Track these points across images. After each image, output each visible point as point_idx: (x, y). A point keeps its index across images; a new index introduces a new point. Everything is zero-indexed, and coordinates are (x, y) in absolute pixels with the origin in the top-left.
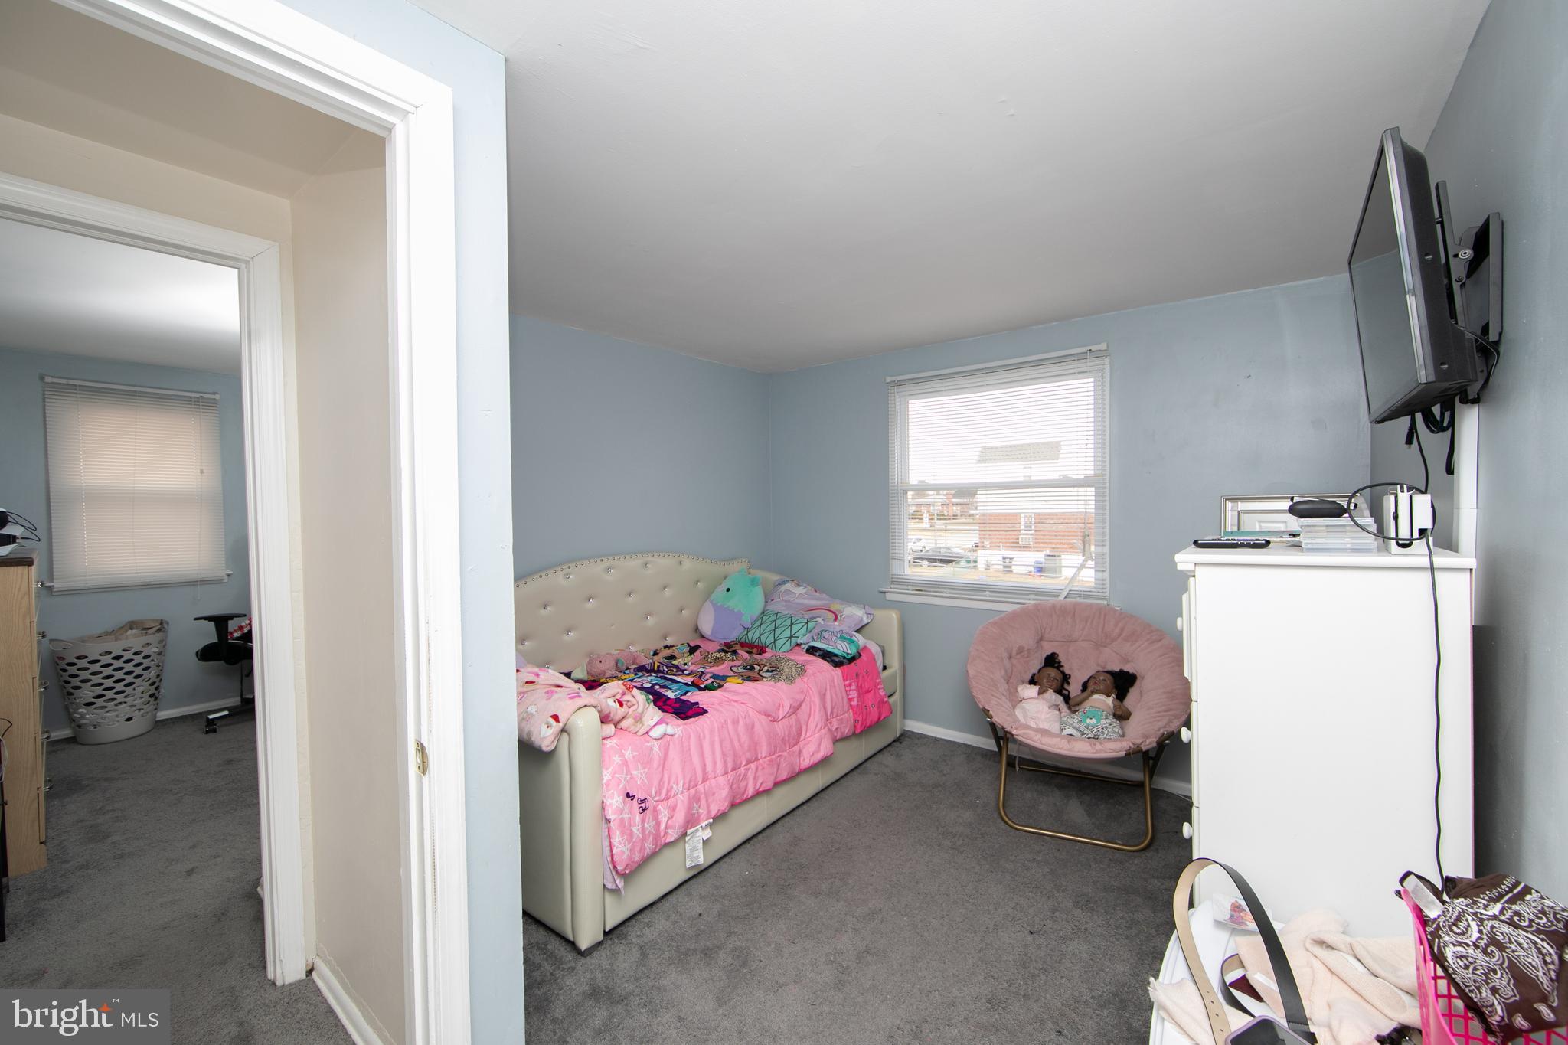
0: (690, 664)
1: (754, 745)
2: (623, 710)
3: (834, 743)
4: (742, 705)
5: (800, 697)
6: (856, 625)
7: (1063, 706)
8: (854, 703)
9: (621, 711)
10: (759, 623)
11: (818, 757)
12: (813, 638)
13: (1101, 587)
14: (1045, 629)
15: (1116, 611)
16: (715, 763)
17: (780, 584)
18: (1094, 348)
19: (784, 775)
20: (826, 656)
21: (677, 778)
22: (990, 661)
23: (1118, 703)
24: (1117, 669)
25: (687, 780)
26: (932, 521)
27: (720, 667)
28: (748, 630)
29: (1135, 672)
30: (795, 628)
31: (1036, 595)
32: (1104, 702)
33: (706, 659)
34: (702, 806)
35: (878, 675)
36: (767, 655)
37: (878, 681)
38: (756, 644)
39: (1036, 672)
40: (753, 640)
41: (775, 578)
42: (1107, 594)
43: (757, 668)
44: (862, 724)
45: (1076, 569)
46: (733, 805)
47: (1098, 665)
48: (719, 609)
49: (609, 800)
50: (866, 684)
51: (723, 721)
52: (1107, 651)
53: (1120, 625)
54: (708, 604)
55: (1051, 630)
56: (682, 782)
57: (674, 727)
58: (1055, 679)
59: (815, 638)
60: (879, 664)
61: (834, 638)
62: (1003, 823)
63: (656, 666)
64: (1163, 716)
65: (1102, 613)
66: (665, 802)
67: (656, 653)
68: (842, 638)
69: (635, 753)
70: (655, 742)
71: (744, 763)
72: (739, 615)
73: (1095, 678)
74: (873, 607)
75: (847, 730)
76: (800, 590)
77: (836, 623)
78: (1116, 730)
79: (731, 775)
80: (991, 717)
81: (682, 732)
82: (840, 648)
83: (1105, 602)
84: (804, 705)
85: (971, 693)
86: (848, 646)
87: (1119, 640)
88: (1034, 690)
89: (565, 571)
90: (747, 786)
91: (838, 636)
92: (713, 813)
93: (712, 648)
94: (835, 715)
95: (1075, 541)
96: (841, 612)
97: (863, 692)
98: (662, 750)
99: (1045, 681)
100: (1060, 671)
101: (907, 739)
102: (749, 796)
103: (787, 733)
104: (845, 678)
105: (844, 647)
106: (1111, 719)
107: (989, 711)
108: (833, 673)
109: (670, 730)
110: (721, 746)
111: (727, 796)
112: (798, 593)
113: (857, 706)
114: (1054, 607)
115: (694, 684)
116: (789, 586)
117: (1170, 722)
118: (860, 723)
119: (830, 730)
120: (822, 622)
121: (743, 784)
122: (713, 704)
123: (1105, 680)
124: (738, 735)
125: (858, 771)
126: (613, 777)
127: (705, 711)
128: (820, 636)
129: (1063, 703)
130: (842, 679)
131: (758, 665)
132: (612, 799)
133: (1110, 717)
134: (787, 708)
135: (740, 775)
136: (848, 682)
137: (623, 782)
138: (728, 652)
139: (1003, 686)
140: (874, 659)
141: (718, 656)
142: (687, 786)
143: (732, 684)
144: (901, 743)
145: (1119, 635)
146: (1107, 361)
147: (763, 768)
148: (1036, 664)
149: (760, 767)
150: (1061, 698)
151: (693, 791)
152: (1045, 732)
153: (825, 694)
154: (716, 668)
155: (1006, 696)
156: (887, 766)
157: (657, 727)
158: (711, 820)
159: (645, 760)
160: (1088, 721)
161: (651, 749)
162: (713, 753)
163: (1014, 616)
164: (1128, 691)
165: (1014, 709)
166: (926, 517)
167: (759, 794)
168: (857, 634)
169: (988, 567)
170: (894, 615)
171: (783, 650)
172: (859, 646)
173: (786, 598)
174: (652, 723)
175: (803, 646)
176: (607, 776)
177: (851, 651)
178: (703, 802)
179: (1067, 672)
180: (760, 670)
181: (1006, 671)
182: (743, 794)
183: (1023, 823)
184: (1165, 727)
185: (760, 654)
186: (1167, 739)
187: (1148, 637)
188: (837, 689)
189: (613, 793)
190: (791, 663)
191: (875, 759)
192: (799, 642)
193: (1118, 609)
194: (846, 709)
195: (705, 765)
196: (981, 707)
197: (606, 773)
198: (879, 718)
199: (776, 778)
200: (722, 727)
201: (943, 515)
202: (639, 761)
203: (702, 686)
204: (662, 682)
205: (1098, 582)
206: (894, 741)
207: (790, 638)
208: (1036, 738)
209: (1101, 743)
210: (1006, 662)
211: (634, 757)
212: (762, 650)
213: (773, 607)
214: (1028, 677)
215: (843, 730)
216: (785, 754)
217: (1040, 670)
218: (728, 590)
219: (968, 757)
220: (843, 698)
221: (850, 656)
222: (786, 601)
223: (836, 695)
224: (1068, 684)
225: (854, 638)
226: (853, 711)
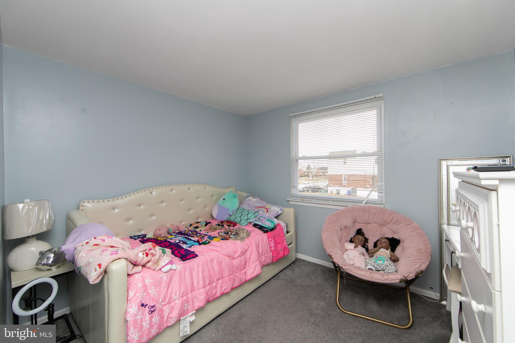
0: (203, 230)
1: (221, 272)
2: (147, 258)
3: (262, 268)
4: (217, 252)
5: (246, 247)
6: (276, 214)
7: (366, 253)
8: (273, 249)
9: (146, 259)
10: (235, 213)
11: (254, 275)
12: (256, 220)
13: (381, 200)
14: (356, 218)
15: (388, 210)
16: (198, 282)
17: (247, 197)
18: (377, 96)
19: (237, 284)
20: (261, 228)
21: (176, 292)
22: (332, 232)
23: (392, 253)
24: (391, 237)
25: (182, 292)
26: (313, 178)
27: (215, 232)
28: (231, 216)
29: (399, 239)
30: (249, 215)
31: (352, 202)
32: (384, 253)
33: (210, 229)
34: (190, 305)
35: (284, 236)
36: (236, 227)
37: (284, 239)
38: (233, 222)
39: (353, 237)
40: (233, 220)
41: (245, 194)
42: (384, 203)
43: (230, 233)
44: (276, 258)
45: (370, 191)
46: (208, 302)
47: (381, 234)
48: (220, 207)
49: (129, 309)
50: (278, 240)
51: (205, 261)
52: (385, 228)
53: (391, 217)
54: (216, 205)
55: (359, 218)
56: (178, 294)
57: (178, 265)
58: (362, 240)
59: (257, 220)
60: (285, 231)
61: (265, 220)
62: (338, 309)
63: (186, 232)
64: (417, 262)
65: (383, 211)
66: (168, 305)
67: (191, 225)
68: (268, 220)
69: (151, 281)
70: (165, 274)
71: (215, 281)
72: (228, 209)
73: (380, 241)
74: (283, 206)
75: (269, 261)
76: (255, 200)
77: (267, 214)
78: (393, 267)
79: (208, 288)
80: (333, 259)
81: (181, 268)
82: (267, 224)
83: (383, 206)
84: (248, 251)
85: (323, 247)
86: (270, 224)
87: (391, 223)
88: (353, 245)
89: (150, 191)
90: (217, 291)
91: (267, 219)
92: (196, 308)
93: (214, 223)
94: (263, 254)
95: (369, 180)
96: (270, 209)
97: (276, 244)
98: (169, 278)
99: (357, 241)
100: (364, 236)
101: (297, 262)
102: (218, 296)
103: (239, 264)
104: (268, 238)
105: (269, 224)
106: (389, 262)
107: (331, 256)
108: (263, 235)
109: (174, 267)
110: (203, 274)
111: (204, 299)
112: (253, 200)
113: (274, 250)
114: (360, 208)
115: (198, 242)
116: (250, 198)
117: (421, 265)
118: (275, 258)
119: (260, 262)
120: (261, 213)
121: (215, 291)
122: (202, 252)
123: (385, 242)
124: (213, 267)
125: (275, 278)
126: (134, 295)
127: (197, 256)
128: (259, 219)
129: (366, 251)
130: (267, 238)
131: (230, 232)
132: (131, 308)
133: (389, 260)
134: (239, 253)
135: (213, 286)
136: (270, 239)
137: (140, 298)
138: (220, 225)
139: (338, 243)
140: (282, 229)
141: (216, 227)
142: (181, 295)
143: (214, 242)
144: (295, 264)
145: (391, 221)
146: (383, 101)
147: (226, 282)
148: (352, 233)
149: (224, 282)
150: (365, 249)
151: (185, 298)
152: (359, 268)
153: (259, 245)
154: (213, 233)
155: (339, 249)
156: (288, 276)
157: (166, 266)
158: (195, 312)
159: (157, 284)
160: (379, 262)
161: (162, 278)
162: (198, 277)
163: (343, 212)
164: (396, 248)
165: (343, 254)
166: (311, 176)
167: (223, 294)
168: (275, 219)
169: (332, 193)
170: (292, 210)
171: (243, 225)
172: (275, 223)
173: (249, 202)
174: (164, 264)
175: (252, 223)
176: (131, 294)
177: (272, 226)
178: (191, 302)
179: (367, 237)
180: (231, 234)
181: (339, 236)
182: (215, 295)
183: (348, 310)
184: (418, 268)
185: (234, 227)
186: (420, 274)
187: (405, 222)
188: (265, 243)
189: (132, 305)
190: (245, 231)
191: (283, 272)
192: (250, 222)
193: (389, 209)
194: (269, 251)
195: (193, 283)
196: (328, 254)
197: (131, 293)
198: (284, 255)
199: (233, 285)
200: (204, 264)
201: (317, 176)
202: (153, 285)
203: (201, 242)
204: (184, 240)
205: (379, 198)
206: (292, 263)
207: (247, 220)
208: (354, 271)
209: (387, 275)
210: (339, 232)
211: (150, 283)
212: (235, 224)
213: (243, 206)
214: (349, 239)
215: (267, 261)
216: (237, 274)
217: (354, 236)
218: (224, 199)
219: (323, 271)
220: (267, 247)
221: (271, 228)
222: (248, 204)
223: (264, 245)
224: (368, 242)
225: (273, 220)
226: (272, 252)
